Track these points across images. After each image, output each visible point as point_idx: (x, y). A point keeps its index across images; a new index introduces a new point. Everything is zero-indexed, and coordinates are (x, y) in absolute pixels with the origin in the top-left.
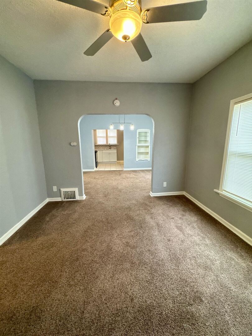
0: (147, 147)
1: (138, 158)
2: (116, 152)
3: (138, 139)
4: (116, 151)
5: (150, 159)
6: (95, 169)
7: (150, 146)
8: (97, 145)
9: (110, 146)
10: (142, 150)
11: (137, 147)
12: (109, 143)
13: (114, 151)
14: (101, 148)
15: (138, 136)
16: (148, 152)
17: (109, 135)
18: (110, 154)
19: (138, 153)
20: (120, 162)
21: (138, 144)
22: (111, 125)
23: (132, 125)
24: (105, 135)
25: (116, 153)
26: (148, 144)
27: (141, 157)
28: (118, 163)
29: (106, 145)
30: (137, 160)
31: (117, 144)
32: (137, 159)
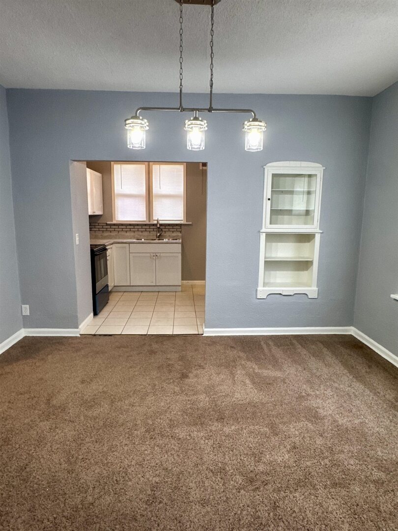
0: (306, 238)
1: (265, 285)
2: (180, 251)
3: (267, 207)
4: (178, 248)
5: (315, 288)
6: (87, 325)
7: (318, 238)
8: (114, 222)
9: (159, 230)
10: (285, 251)
11: (263, 237)
12: (155, 218)
13: (172, 249)
14: (128, 234)
15: (268, 192)
16: (311, 262)
17: (156, 190)
18: (156, 256)
19: (267, 263)
20: (192, 286)
21: (268, 227)
22: (135, 117)
23: (255, 120)
24: (143, 190)
25: (180, 255)
26: (313, 227)
27: (279, 281)
28: (184, 289)
29: (146, 225)
30: (262, 291)
31: (186, 223)
32: (260, 288)
